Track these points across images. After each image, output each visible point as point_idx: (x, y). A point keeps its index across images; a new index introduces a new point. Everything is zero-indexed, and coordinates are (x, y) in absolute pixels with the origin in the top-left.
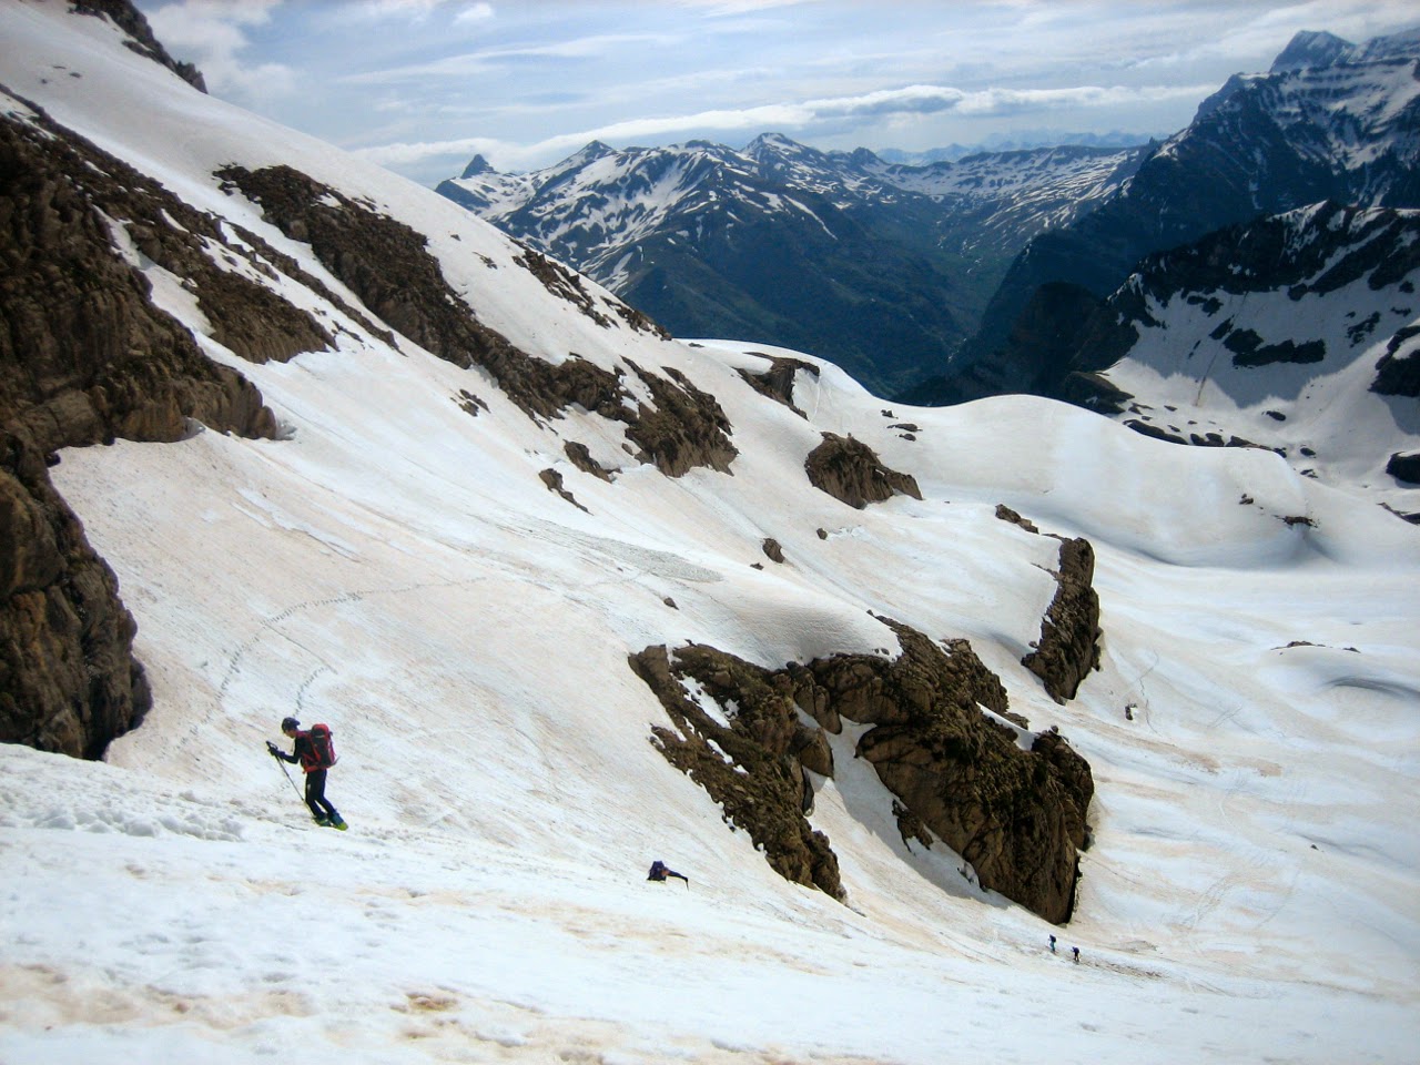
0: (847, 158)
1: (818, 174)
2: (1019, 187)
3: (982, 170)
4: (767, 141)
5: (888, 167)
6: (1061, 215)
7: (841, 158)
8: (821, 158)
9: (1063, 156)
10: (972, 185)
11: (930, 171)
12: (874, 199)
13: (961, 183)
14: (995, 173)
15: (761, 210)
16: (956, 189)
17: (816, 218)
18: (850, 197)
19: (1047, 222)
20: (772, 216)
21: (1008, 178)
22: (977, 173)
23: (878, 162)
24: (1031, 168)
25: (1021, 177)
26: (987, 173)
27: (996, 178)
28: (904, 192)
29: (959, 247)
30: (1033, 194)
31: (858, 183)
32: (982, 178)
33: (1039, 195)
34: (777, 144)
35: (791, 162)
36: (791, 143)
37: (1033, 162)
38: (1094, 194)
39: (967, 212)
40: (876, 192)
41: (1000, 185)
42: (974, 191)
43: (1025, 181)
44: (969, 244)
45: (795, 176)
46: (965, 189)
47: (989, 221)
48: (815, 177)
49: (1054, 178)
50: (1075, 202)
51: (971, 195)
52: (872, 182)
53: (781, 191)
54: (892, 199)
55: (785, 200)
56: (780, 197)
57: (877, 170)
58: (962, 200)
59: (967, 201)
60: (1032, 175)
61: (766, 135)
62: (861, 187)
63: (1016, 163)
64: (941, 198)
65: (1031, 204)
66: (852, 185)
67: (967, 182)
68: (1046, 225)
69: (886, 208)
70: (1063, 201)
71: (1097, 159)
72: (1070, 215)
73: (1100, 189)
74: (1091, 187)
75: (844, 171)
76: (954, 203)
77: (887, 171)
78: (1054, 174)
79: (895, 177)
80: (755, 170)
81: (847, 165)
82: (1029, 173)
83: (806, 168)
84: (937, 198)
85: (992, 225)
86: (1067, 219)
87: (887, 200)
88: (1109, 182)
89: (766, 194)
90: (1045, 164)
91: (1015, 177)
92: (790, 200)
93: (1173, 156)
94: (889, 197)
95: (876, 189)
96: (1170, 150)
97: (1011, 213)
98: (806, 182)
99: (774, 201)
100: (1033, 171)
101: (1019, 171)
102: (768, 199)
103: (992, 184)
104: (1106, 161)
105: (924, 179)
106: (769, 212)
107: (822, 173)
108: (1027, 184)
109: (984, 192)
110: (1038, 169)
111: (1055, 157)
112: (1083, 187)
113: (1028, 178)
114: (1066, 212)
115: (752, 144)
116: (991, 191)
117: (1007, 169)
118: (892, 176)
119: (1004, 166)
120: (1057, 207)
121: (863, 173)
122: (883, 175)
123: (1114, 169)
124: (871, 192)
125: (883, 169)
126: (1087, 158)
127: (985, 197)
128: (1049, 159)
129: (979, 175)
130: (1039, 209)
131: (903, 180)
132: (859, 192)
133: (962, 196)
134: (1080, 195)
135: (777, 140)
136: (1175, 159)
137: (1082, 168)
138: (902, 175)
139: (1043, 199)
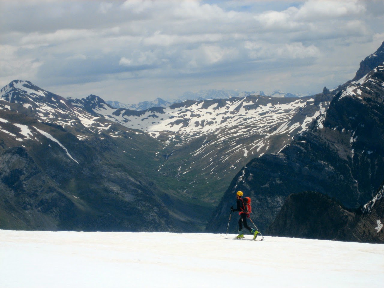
0: (81, 102)
1: (59, 113)
2: (219, 127)
3: (189, 114)
4: (16, 86)
5: (115, 110)
6: (257, 147)
7: (77, 103)
8: (62, 101)
9: (251, 103)
10: (181, 125)
11: (148, 114)
12: (104, 134)
13: (172, 124)
14: (199, 116)
15: (13, 138)
16: (168, 128)
17: (61, 145)
18: (86, 131)
19: (246, 152)
20: (24, 144)
21: (209, 120)
22: (184, 115)
23: (105, 106)
24: (227, 112)
25: (219, 119)
26: (192, 116)
27: (200, 120)
28: (129, 129)
29: (175, 173)
30: (232, 131)
31: (91, 122)
32: (188, 120)
33: (237, 132)
34: (26, 89)
35: (37, 104)
36: (37, 89)
37: (228, 108)
38: (282, 130)
39: (178, 145)
40: (107, 128)
41: (203, 125)
42: (183, 129)
43: (222, 122)
44: (183, 170)
45: (40, 114)
46: (176, 128)
47: (198, 152)
48: (57, 115)
49: (245, 120)
50: (267, 137)
51: (181, 132)
52: (102, 120)
53: (31, 122)
54: (119, 134)
55: (35, 130)
56: (30, 127)
57: (106, 112)
58: (174, 136)
59: (178, 137)
60: (228, 118)
61: (16, 81)
62: (93, 124)
63: (215, 109)
64: (158, 135)
65: (232, 139)
66: (87, 122)
67: (177, 122)
68: (245, 155)
69: (115, 142)
70: (256, 137)
71: (277, 106)
72: (264, 147)
73: (286, 127)
74: (278, 125)
75: (80, 112)
76: (167, 139)
77: (114, 113)
78: (245, 117)
79: (120, 118)
80: (9, 107)
81: (83, 108)
82: (225, 116)
83: (49, 109)
84: (154, 135)
85: (201, 155)
86: (263, 149)
87: (115, 135)
88: (292, 122)
89: (18, 125)
90: (237, 109)
91: (214, 119)
92: (38, 130)
93: (358, 95)
94: (116, 133)
95: (106, 126)
96: (355, 91)
97: (216, 146)
98: (50, 119)
99: (25, 130)
100: (229, 115)
101: (218, 115)
102: (19, 129)
103: (197, 124)
104: (284, 107)
105: (143, 120)
106: (20, 140)
107: (62, 112)
108: (224, 124)
109: (191, 129)
110: (232, 113)
111: (245, 104)
112: (271, 126)
113: (225, 120)
114: (261, 145)
115: (4, 88)
116: (196, 129)
117: (207, 113)
118: (117, 117)
119: (204, 111)
120: (252, 142)
121: (95, 115)
122: (110, 116)
123: (292, 112)
124: (103, 128)
125: (110, 111)
126: (270, 105)
127: (192, 134)
128: (241, 105)
129: (186, 117)
130: (238, 143)
131: (126, 121)
132: (92, 128)
133: (174, 133)
134: (270, 132)
135: (25, 86)
136: (360, 98)
137: (267, 112)
138: (126, 117)
139: (240, 135)
